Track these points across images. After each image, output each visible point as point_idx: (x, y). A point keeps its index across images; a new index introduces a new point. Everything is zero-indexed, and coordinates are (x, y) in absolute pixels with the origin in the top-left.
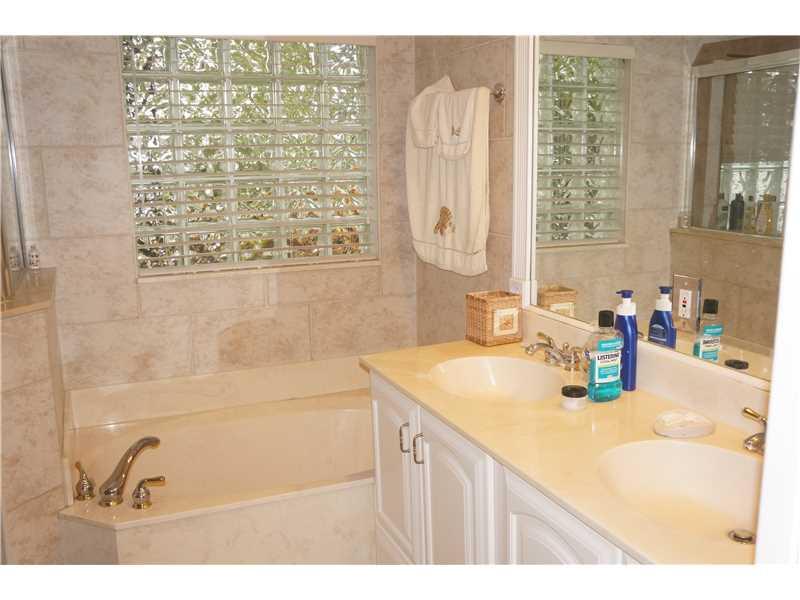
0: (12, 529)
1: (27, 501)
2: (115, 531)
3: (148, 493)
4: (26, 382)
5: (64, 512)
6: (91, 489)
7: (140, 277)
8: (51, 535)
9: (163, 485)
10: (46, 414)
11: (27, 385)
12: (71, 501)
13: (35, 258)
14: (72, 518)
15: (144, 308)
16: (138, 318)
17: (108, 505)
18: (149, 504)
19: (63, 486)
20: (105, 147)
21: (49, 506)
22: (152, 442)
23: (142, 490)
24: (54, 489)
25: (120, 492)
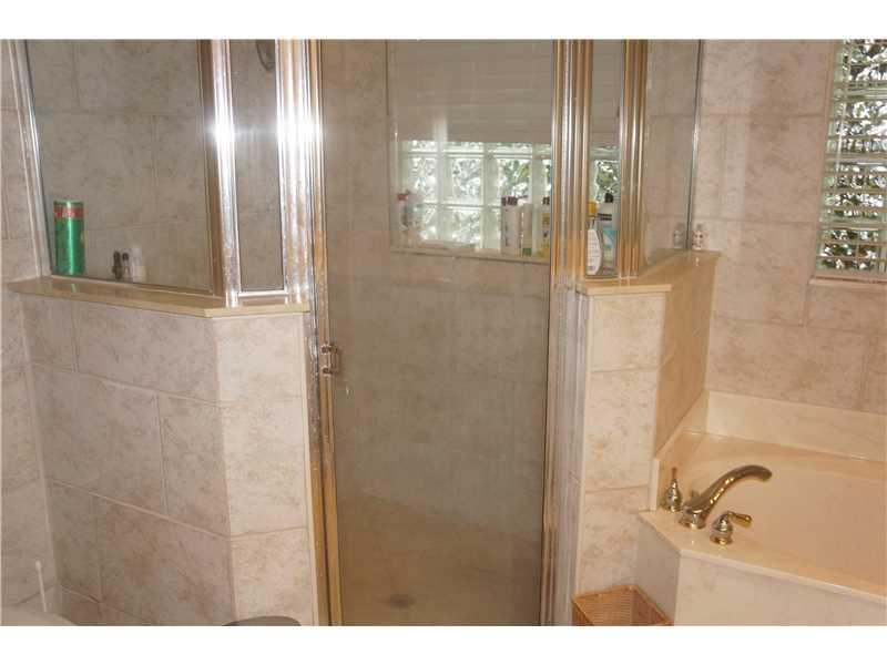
0: (589, 510)
1: (608, 489)
2: (680, 556)
3: (730, 529)
4: (631, 366)
5: (643, 515)
6: (678, 501)
7: (812, 277)
8: (625, 531)
9: (746, 526)
10: (644, 405)
11: (630, 370)
12: (653, 507)
13: (699, 238)
14: (647, 524)
15: (811, 315)
16: (802, 326)
17: (688, 525)
18: (729, 541)
19: (648, 488)
20: (799, 116)
21: (629, 502)
22: (762, 473)
23: (724, 523)
24: (639, 487)
25: (703, 517)
